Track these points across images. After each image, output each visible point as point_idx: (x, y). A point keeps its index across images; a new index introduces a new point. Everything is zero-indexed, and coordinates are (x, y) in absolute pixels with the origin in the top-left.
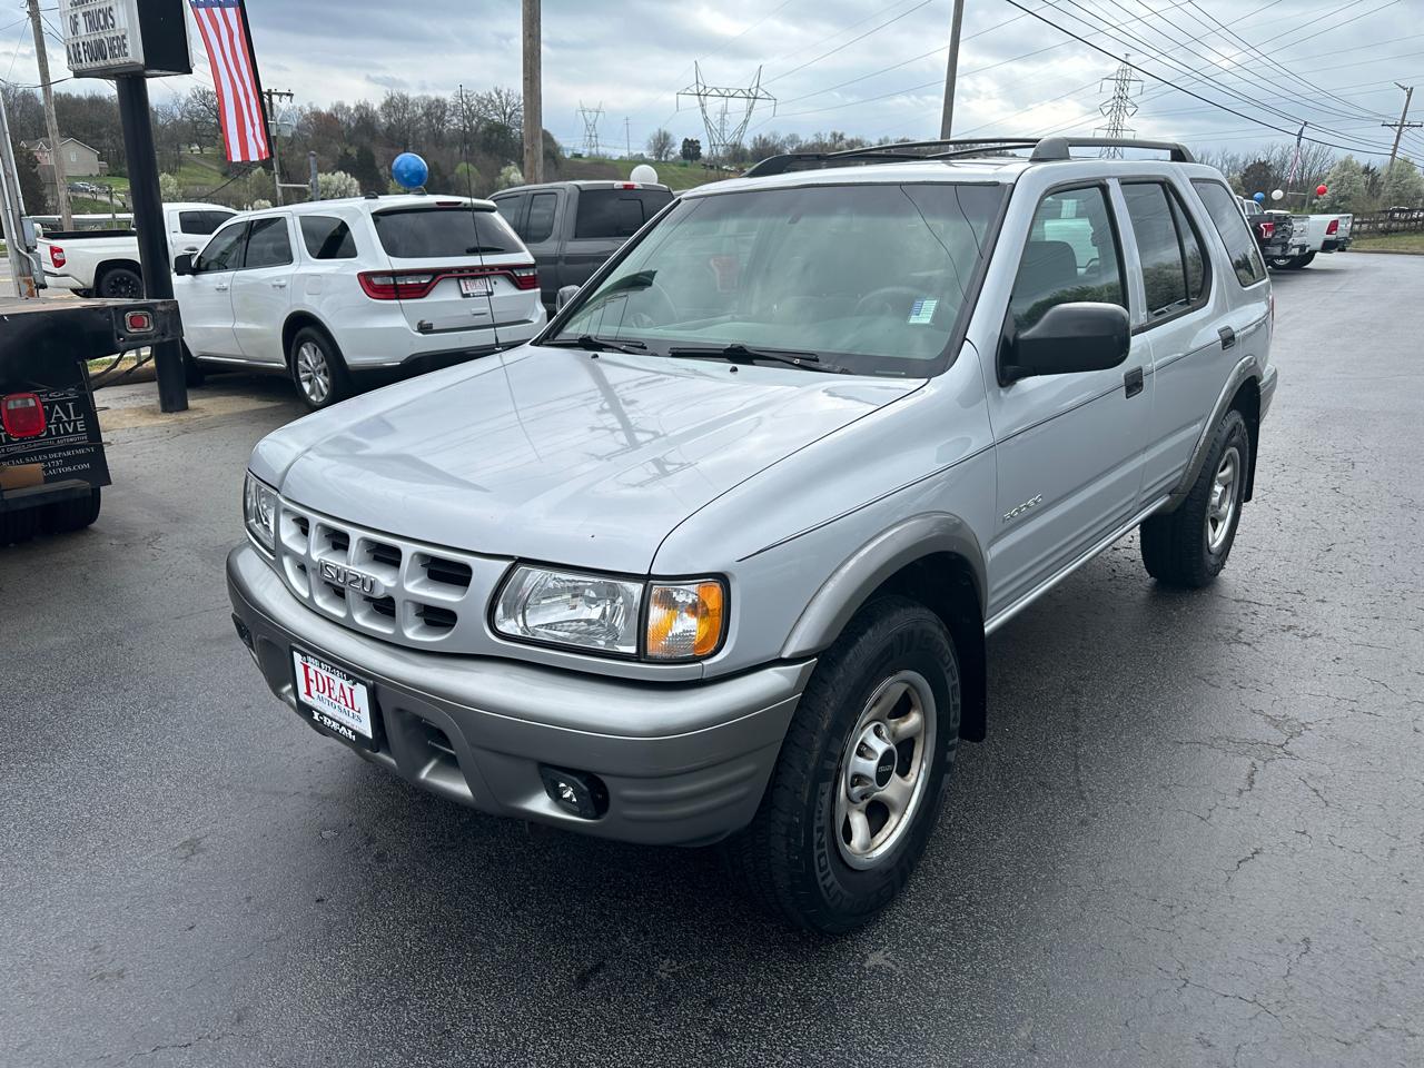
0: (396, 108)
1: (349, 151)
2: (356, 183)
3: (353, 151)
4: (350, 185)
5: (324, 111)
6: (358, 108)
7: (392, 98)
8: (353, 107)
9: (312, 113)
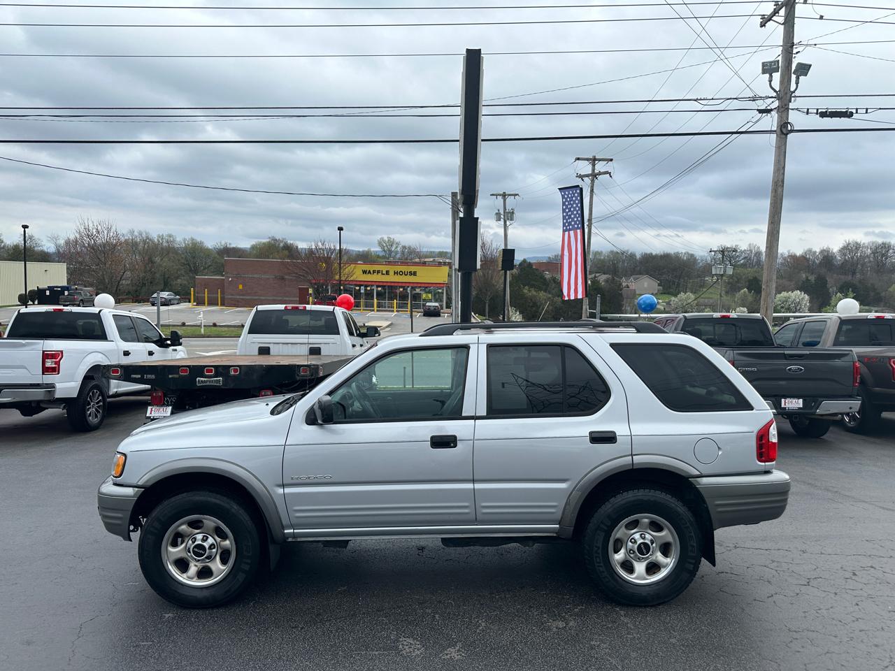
0: (851, 251)
1: (809, 278)
2: (807, 297)
3: (812, 278)
4: (803, 299)
5: (798, 255)
6: (822, 252)
7: (849, 244)
8: (818, 251)
9: (789, 256)
